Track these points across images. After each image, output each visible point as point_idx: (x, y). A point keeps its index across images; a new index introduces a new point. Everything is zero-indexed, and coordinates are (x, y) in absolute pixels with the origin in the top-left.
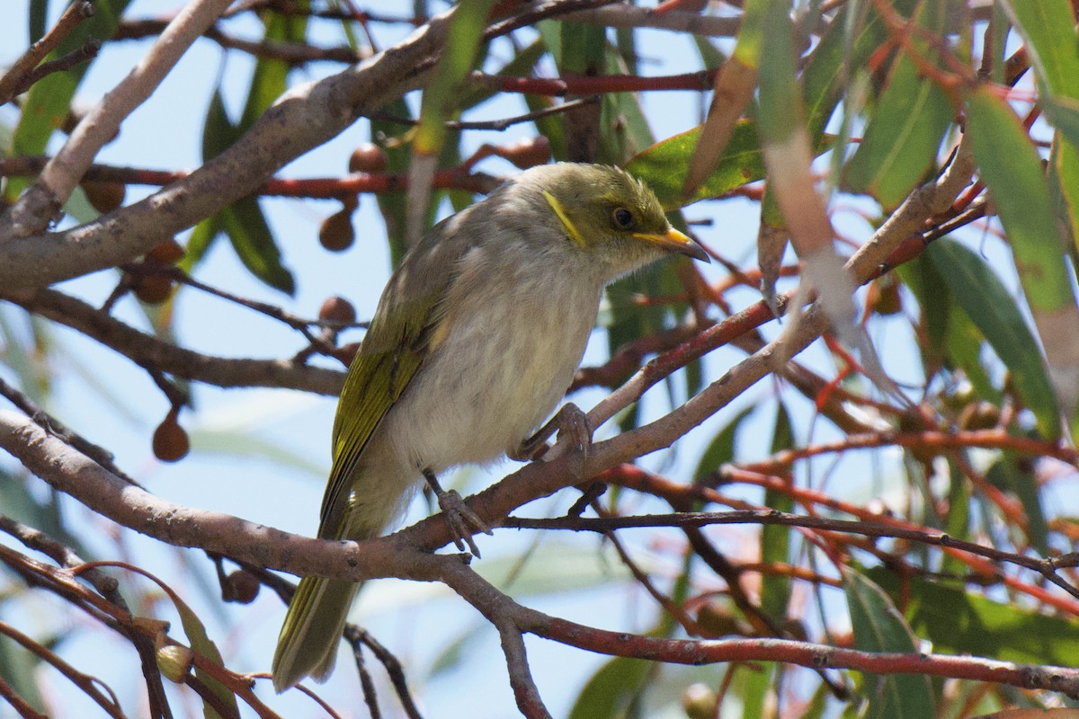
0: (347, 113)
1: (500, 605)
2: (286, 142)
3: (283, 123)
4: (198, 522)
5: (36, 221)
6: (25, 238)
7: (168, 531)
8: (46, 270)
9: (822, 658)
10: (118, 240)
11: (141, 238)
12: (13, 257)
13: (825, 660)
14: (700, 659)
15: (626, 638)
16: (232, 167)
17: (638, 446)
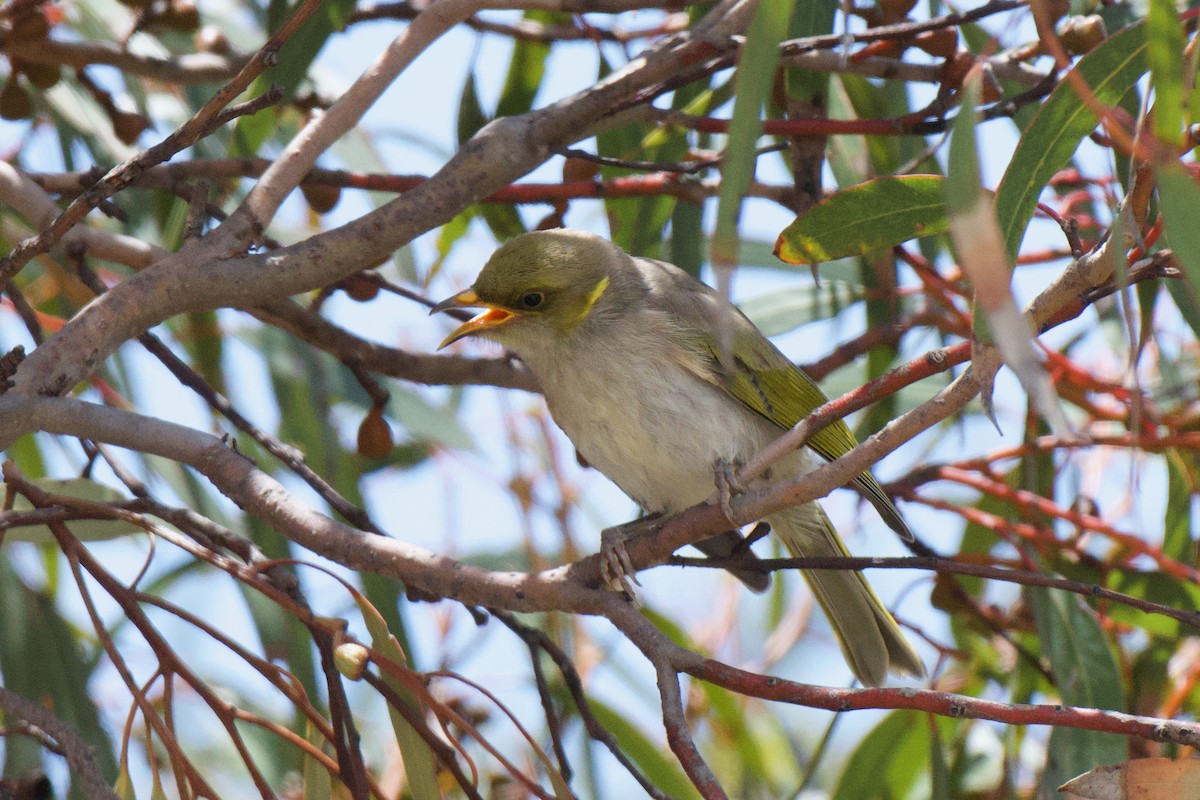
0: (543, 150)
1: (656, 645)
2: (483, 176)
3: (480, 158)
4: (374, 550)
5: (238, 244)
6: (226, 259)
7: (346, 556)
8: (246, 291)
9: (959, 709)
10: (316, 264)
11: (339, 264)
12: (214, 278)
13: (963, 710)
14: (843, 707)
15: (775, 682)
16: (430, 198)
17: (797, 495)
